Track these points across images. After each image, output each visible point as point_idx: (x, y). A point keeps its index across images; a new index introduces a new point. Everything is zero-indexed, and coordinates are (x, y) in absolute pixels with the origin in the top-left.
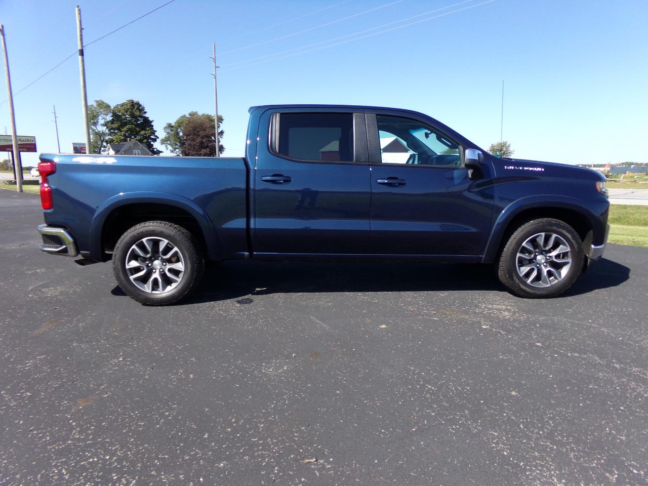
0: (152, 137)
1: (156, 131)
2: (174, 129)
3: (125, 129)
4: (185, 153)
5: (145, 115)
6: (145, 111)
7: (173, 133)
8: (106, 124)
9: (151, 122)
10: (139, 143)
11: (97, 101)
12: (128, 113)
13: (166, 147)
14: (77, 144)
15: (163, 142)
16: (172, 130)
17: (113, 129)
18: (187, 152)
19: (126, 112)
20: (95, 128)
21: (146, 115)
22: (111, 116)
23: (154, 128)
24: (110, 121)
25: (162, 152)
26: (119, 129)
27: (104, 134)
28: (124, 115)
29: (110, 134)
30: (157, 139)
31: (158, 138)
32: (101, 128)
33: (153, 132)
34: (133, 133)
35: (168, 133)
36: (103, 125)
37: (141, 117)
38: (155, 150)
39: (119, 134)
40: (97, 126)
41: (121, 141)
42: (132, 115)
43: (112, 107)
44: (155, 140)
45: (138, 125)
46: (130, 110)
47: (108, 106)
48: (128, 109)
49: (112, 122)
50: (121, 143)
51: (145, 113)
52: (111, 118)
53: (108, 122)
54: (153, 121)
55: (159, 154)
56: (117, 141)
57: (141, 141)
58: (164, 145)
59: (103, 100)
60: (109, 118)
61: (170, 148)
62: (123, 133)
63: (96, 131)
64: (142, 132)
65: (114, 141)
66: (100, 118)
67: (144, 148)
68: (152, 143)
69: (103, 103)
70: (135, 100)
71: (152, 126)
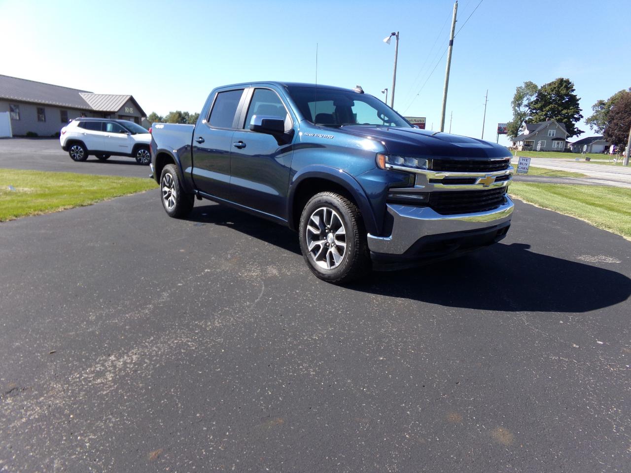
0: (575, 116)
1: (581, 110)
2: (606, 107)
3: (547, 108)
4: (608, 134)
5: (572, 93)
6: (573, 88)
7: (603, 111)
8: (528, 105)
9: (578, 100)
10: (556, 123)
11: (526, 83)
12: (554, 92)
13: (591, 127)
14: (502, 124)
15: (589, 121)
16: (602, 108)
17: (535, 109)
18: (610, 133)
19: (552, 91)
20: (518, 109)
21: (574, 93)
22: (536, 97)
23: (579, 106)
24: (534, 101)
25: (583, 132)
26: (541, 109)
27: (525, 114)
28: (549, 94)
29: (531, 115)
30: (581, 119)
31: (582, 117)
32: (523, 109)
33: (577, 111)
34: (555, 113)
35: (597, 111)
36: (526, 106)
37: (567, 95)
38: (576, 130)
39: (540, 114)
40: (521, 107)
41: (540, 121)
42: (558, 94)
43: (539, 88)
44: (577, 120)
45: (562, 105)
46: (556, 89)
47: (535, 87)
48: (555, 88)
49: (536, 102)
50: (540, 123)
51: (573, 90)
52: (535, 99)
53: (532, 102)
54: (580, 99)
55: (580, 134)
56: (536, 122)
57: (559, 121)
58: (589, 125)
59: (532, 81)
60: (533, 98)
61: (595, 127)
62: (544, 113)
63: (519, 111)
64: (564, 112)
65: (533, 120)
66: (525, 99)
67: (561, 128)
68: (573, 122)
69: (531, 83)
70: (565, 78)
71: (578, 104)
